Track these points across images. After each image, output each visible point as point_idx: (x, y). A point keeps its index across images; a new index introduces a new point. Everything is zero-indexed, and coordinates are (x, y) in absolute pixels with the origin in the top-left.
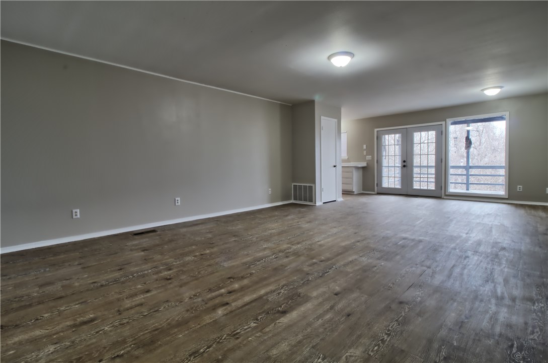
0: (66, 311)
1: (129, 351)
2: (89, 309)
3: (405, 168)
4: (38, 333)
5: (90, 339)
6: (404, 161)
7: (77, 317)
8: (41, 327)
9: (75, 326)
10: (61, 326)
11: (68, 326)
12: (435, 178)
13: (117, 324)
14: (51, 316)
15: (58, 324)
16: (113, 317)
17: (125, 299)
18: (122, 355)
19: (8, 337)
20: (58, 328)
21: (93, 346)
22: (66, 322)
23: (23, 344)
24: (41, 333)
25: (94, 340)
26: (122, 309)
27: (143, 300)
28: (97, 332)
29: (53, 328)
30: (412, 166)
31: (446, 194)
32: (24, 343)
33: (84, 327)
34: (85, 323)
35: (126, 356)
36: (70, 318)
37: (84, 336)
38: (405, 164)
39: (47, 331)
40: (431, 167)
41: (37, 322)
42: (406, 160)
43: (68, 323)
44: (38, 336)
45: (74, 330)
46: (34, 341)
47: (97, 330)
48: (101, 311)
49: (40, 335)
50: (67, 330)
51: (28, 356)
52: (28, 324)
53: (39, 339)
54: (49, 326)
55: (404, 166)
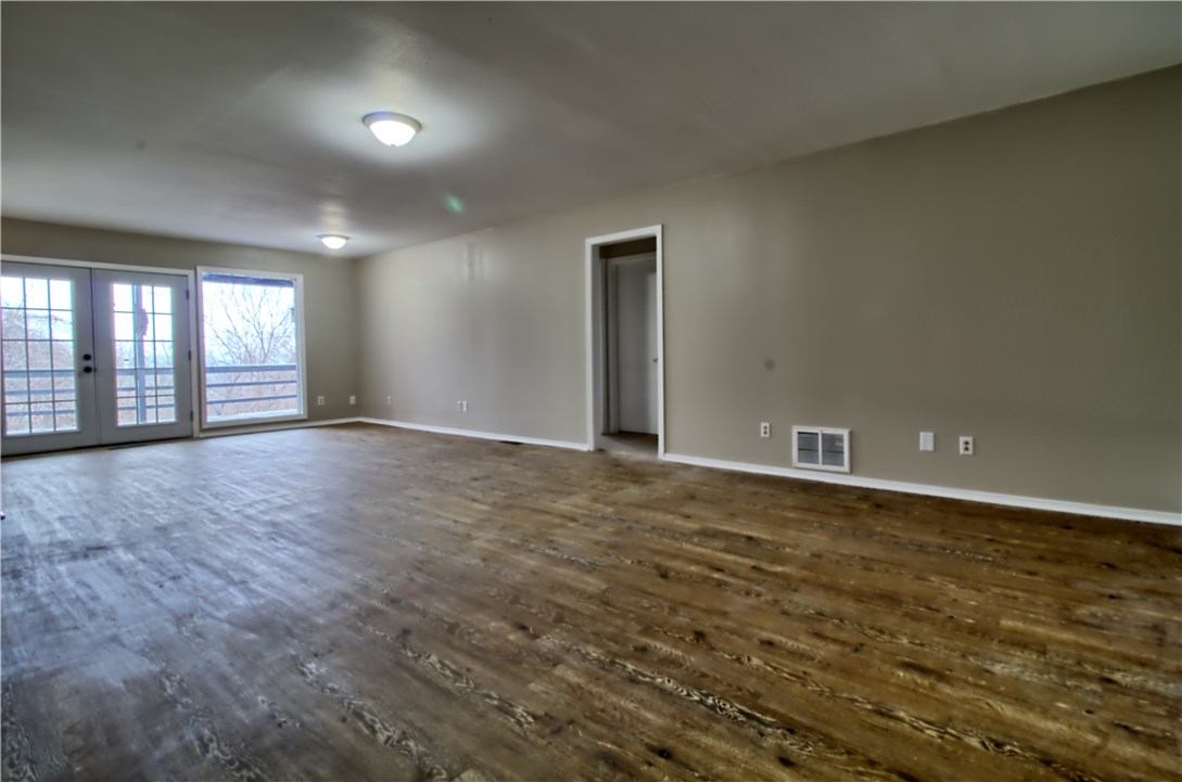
0: (932, 719)
1: (915, 605)
2: (892, 689)
3: (91, 375)
4: (1008, 711)
5: (939, 644)
6: (87, 357)
7: (925, 689)
8: (998, 720)
9: (941, 677)
10: (963, 694)
11: (952, 685)
12: (175, 395)
13: (886, 637)
14: (965, 732)
15: (965, 701)
16: (876, 648)
17: (816, 661)
18: (925, 607)
19: (1069, 745)
20: (969, 694)
21: (945, 635)
22: (949, 695)
23: (1040, 706)
24: (1004, 706)
25: (936, 639)
26: (848, 650)
27: (801, 638)
28: (922, 645)
29: (978, 700)
30: (112, 371)
31: (204, 427)
32: (1038, 709)
33: (929, 664)
34: (923, 671)
35: (923, 604)
36: (937, 696)
37: (943, 653)
38: (89, 363)
39: (991, 702)
40: (164, 370)
41: (1000, 739)
42: (92, 354)
43: (947, 689)
44: (1010, 704)
45: (948, 673)
46: (1020, 700)
47: (919, 648)
48: (879, 670)
49: (1004, 702)
50: (958, 679)
51: (1035, 680)
52: (1021, 748)
53: (1011, 698)
54: (982, 708)
55: (88, 370)
